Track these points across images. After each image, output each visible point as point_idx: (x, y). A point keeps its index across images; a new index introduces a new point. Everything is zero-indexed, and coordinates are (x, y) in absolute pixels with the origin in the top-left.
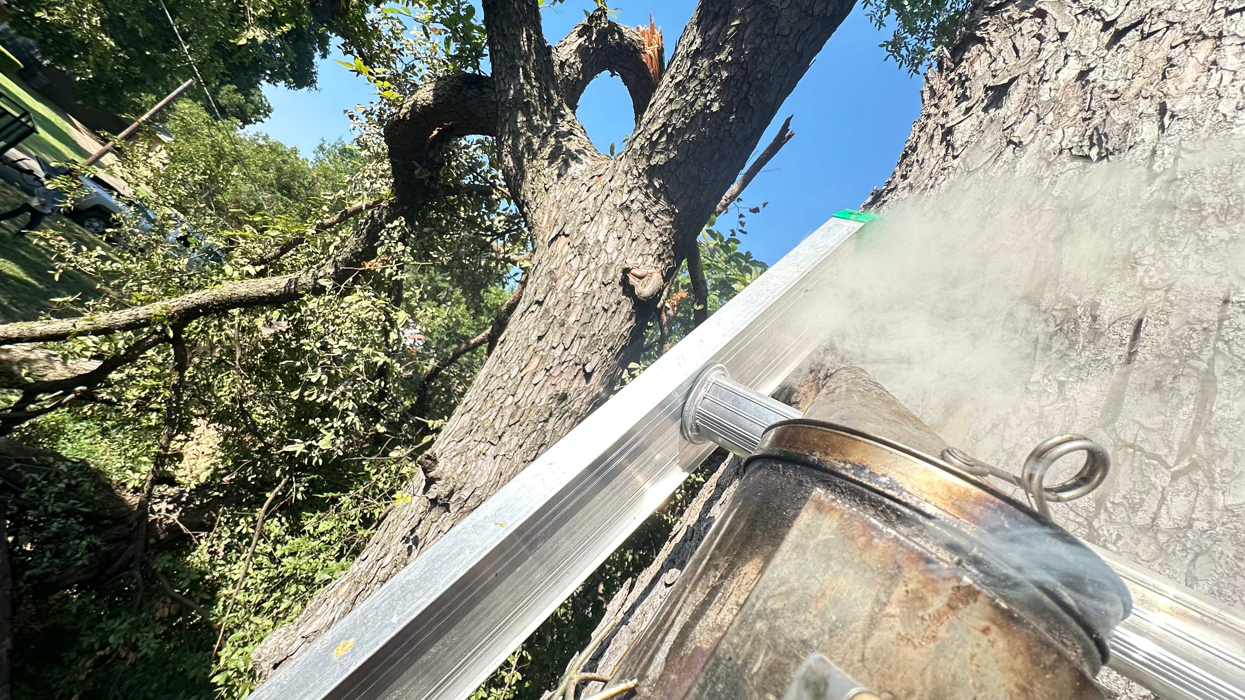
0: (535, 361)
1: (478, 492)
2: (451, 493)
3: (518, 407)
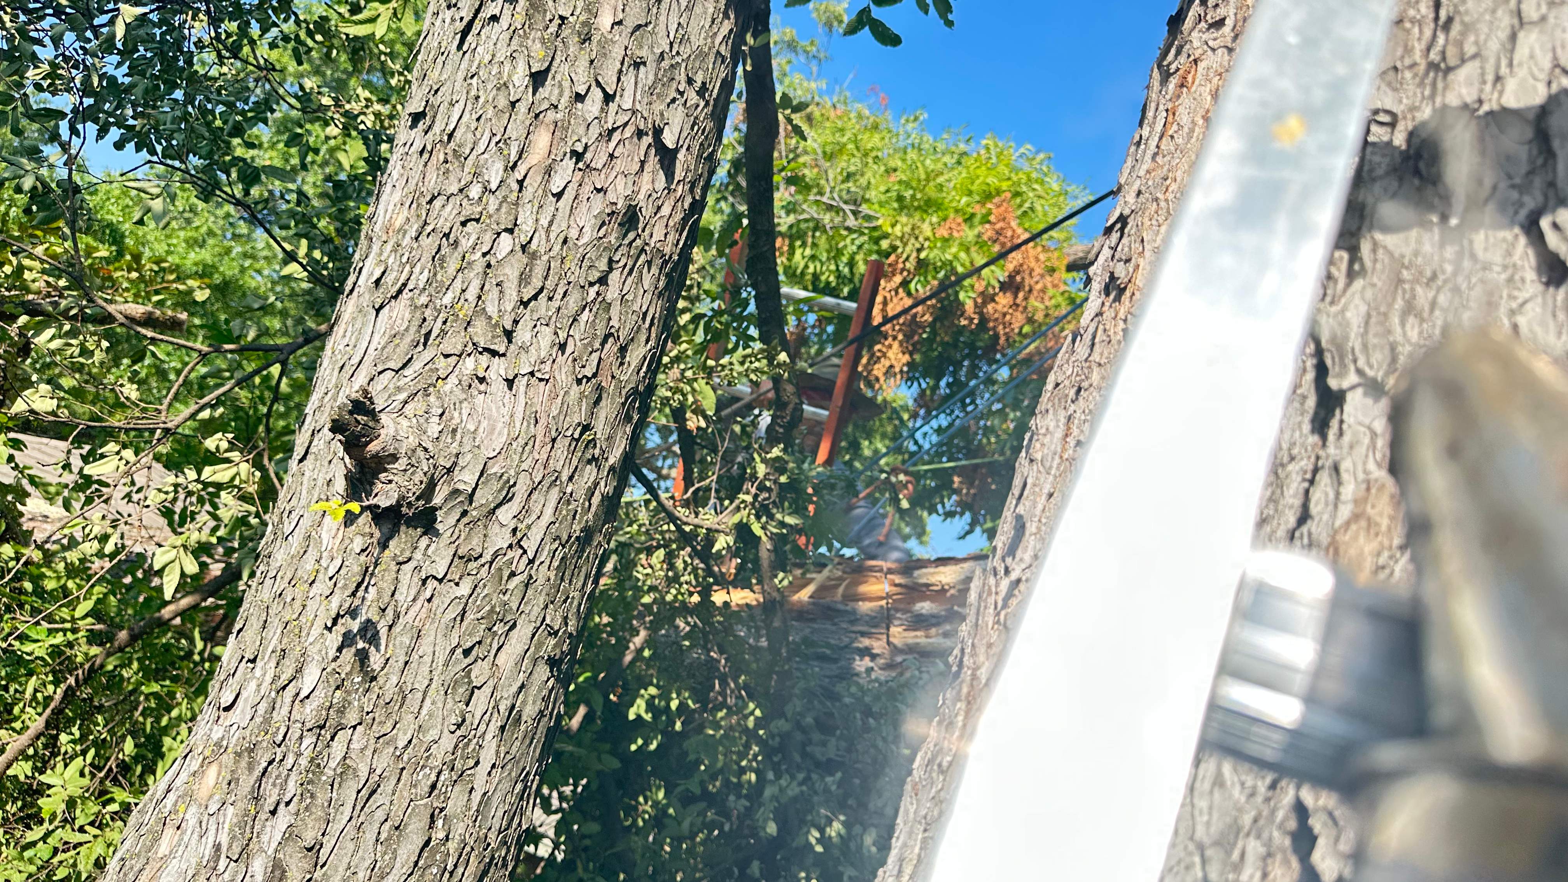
0: (542, 140)
1: (495, 469)
2: (431, 487)
3: (534, 256)
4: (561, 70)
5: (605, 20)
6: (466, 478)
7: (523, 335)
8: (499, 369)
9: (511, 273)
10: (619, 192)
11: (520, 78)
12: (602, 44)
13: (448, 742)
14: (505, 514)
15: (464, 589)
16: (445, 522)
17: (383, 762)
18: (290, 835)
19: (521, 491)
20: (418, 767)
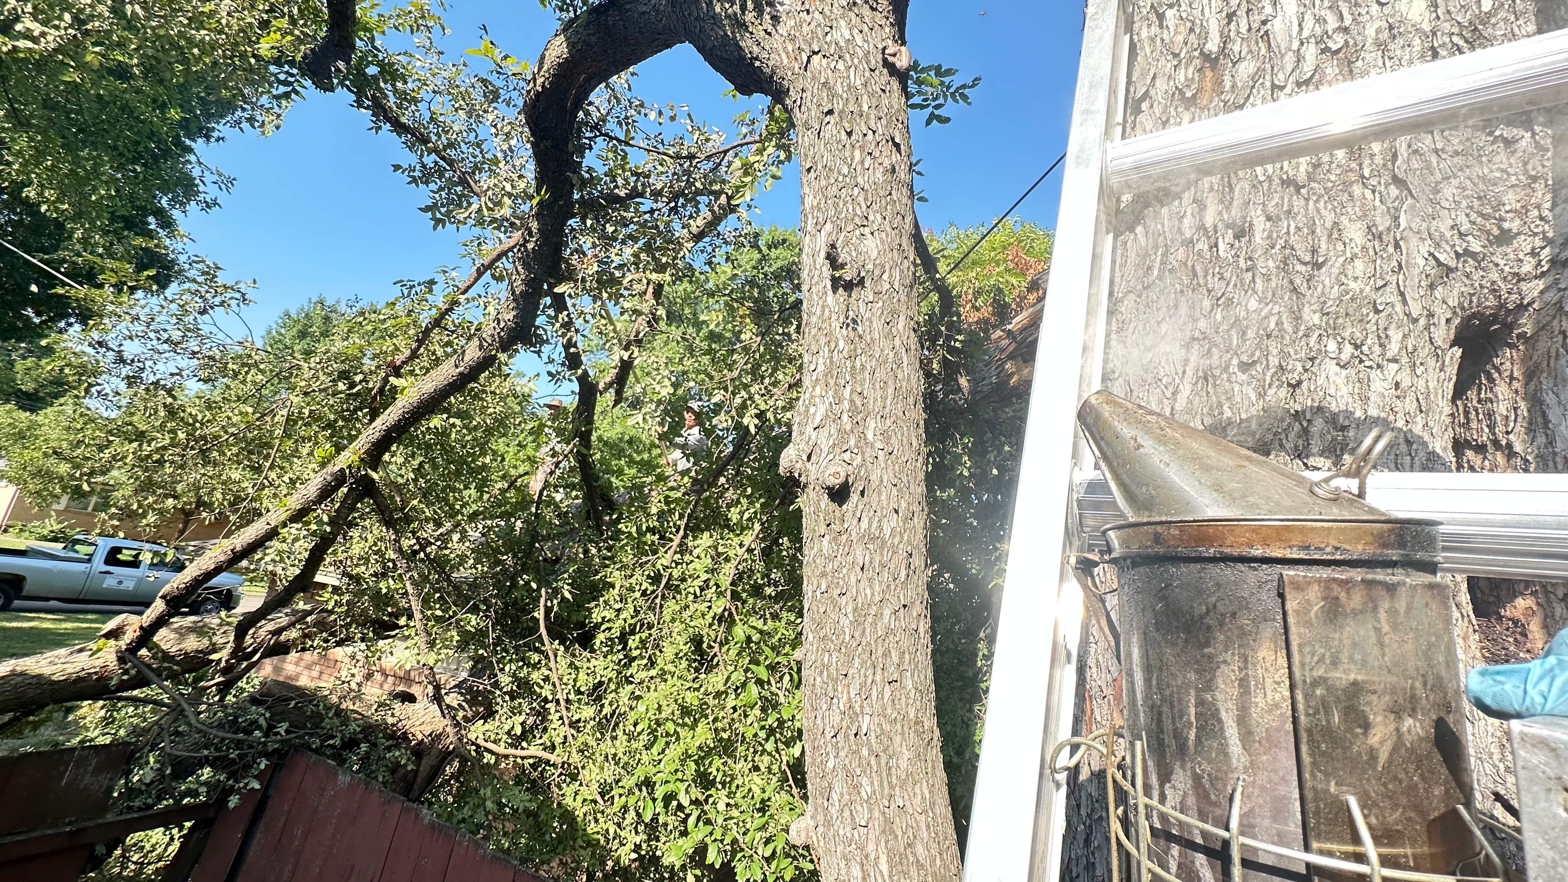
4: (856, 129)
5: (865, 108)
6: (870, 267)
7: (871, 218)
8: (867, 231)
9: (861, 199)
10: (887, 163)
11: (844, 136)
12: (868, 115)
13: (891, 355)
14: (885, 277)
15: (880, 304)
16: (867, 283)
17: (874, 363)
18: (852, 392)
19: (887, 268)
20: (886, 362)
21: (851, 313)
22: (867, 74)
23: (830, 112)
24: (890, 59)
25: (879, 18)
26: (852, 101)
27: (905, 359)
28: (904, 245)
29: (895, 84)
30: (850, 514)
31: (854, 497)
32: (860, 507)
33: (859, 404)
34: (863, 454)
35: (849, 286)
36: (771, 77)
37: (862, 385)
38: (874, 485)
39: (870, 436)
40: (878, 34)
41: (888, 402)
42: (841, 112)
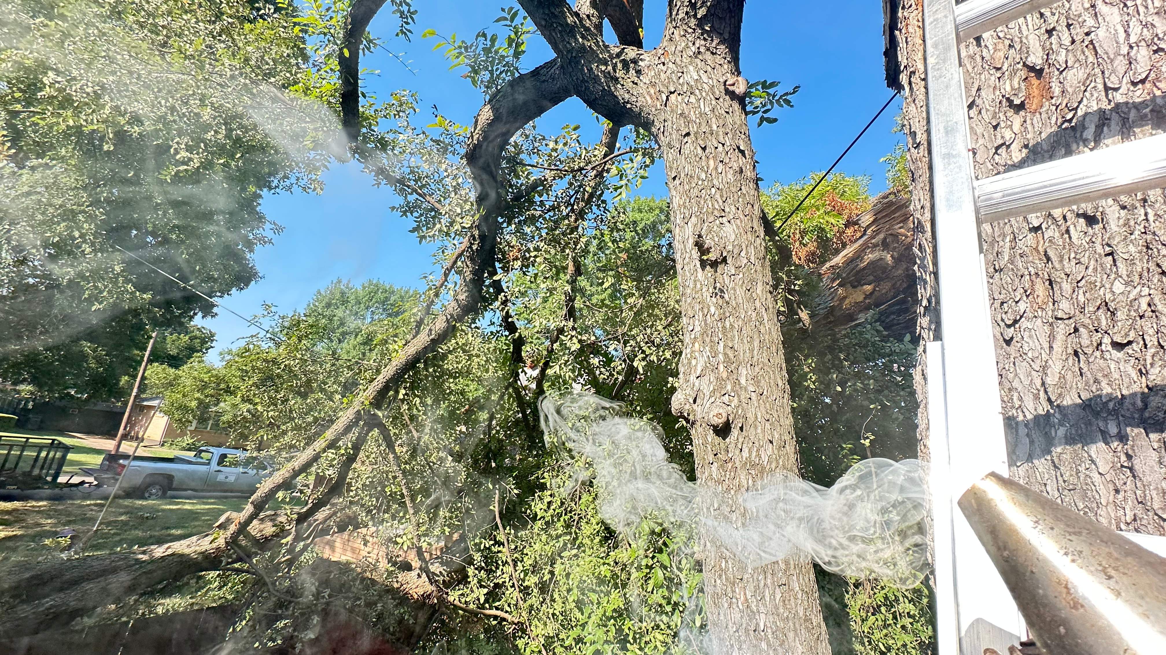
21: (718, 285)
22: (714, 102)
23: (688, 134)
24: (731, 88)
25: (719, 59)
26: (704, 124)
27: (765, 317)
28: (755, 227)
29: (736, 106)
30: (733, 445)
31: (735, 432)
32: (741, 440)
33: (731, 355)
34: (739, 396)
35: (714, 264)
36: (640, 114)
37: (732, 340)
38: (750, 421)
39: (743, 381)
40: (719, 71)
41: (755, 352)
42: (696, 133)
